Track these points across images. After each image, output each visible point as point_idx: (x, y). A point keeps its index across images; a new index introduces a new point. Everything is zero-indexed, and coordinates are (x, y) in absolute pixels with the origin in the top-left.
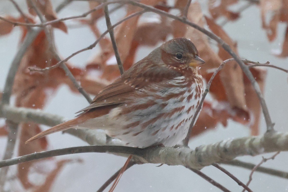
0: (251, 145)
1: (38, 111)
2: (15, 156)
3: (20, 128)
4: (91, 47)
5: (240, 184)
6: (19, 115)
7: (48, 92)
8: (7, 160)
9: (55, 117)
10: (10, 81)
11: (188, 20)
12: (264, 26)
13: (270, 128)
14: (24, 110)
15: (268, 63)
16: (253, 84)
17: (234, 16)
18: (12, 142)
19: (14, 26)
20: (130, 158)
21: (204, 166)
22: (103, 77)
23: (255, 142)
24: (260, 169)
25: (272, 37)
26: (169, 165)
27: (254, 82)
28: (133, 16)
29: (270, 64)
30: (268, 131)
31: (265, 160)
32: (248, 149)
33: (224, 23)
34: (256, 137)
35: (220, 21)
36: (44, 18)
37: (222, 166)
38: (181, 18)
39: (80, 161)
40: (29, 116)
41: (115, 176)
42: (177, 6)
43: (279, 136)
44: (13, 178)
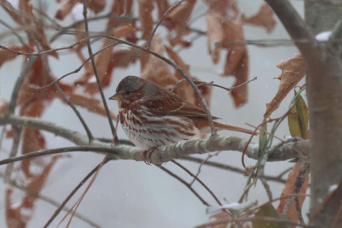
0: (199, 146)
1: (36, 119)
2: (19, 154)
3: (23, 133)
4: (77, 71)
5: (191, 175)
6: (22, 122)
7: (45, 103)
8: (13, 158)
9: (50, 124)
10: (15, 96)
11: (151, 50)
12: (210, 52)
13: (214, 133)
14: (26, 118)
15: (212, 82)
16: (201, 99)
17: (187, 45)
18: (16, 143)
19: (18, 55)
20: (107, 156)
21: (163, 162)
22: (86, 91)
23: (202, 144)
24: (207, 163)
25: (216, 61)
26: (137, 161)
27: (202, 97)
28: (109, 47)
29: (214, 83)
30: (212, 135)
31: (210, 156)
32: (197, 150)
33: (180, 50)
34: (203, 140)
35: (176, 48)
36: (41, 48)
37: (178, 161)
38: (146, 49)
39: (69, 156)
40: (30, 123)
41: (96, 169)
42: (143, 38)
43: (221, 139)
44: (18, 170)
